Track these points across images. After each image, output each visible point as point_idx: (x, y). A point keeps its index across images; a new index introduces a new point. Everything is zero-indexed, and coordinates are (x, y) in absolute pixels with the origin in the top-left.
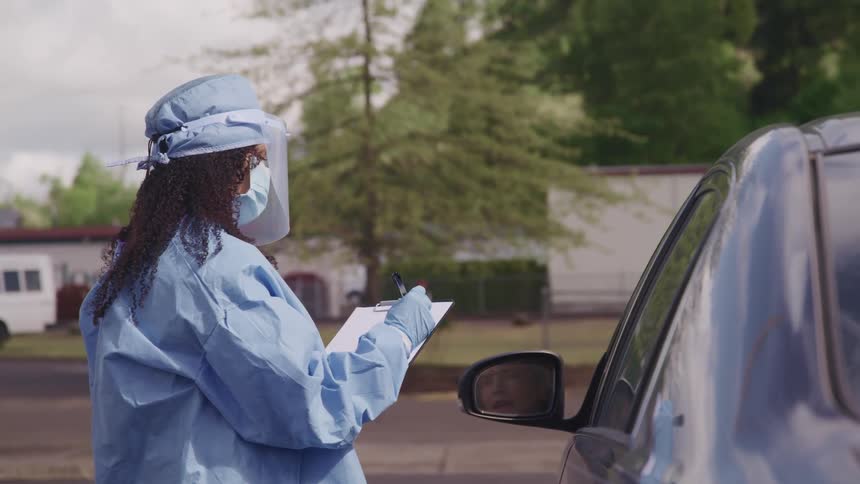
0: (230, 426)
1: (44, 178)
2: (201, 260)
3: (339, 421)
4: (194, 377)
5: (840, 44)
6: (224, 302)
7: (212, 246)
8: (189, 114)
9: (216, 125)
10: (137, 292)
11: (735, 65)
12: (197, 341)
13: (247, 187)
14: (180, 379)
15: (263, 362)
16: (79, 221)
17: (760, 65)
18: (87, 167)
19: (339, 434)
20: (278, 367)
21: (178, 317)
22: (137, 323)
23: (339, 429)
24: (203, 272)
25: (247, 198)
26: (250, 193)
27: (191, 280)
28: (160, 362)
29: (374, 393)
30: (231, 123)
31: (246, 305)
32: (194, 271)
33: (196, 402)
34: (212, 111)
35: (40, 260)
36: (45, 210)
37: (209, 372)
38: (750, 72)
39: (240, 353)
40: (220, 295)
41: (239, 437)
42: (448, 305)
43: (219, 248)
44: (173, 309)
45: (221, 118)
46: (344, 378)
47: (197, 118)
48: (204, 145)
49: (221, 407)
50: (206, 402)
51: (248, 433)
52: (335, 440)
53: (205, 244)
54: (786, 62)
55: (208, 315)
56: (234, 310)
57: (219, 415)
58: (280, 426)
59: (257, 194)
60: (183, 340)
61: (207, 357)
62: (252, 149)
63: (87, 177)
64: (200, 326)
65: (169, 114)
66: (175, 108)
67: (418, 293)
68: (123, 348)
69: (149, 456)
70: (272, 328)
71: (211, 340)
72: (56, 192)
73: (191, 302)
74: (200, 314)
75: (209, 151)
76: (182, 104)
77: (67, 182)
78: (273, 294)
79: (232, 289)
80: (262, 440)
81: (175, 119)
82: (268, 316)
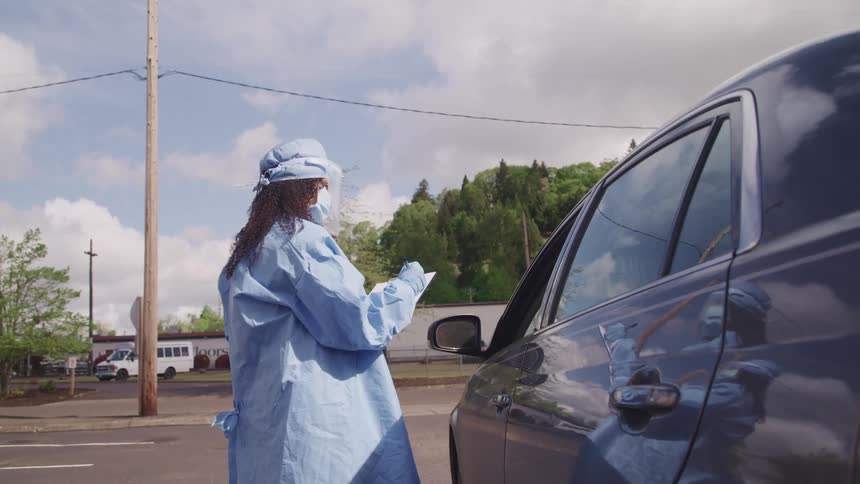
0: (314, 338)
1: (189, 315)
2: (291, 234)
3: (379, 331)
4: (290, 305)
5: (489, 261)
6: (308, 259)
7: (297, 227)
8: (283, 157)
9: (299, 163)
10: (252, 256)
11: (453, 269)
12: (291, 284)
13: (315, 202)
14: (281, 308)
15: (334, 293)
16: (202, 331)
17: (461, 269)
18: (205, 310)
19: (380, 339)
20: (343, 296)
21: (280, 269)
22: (252, 275)
23: (380, 336)
24: (294, 241)
25: (315, 208)
26: (317, 205)
27: (287, 246)
28: (269, 298)
29: (398, 317)
30: (307, 164)
31: (321, 259)
32: (288, 241)
33: (291, 320)
34: (296, 156)
35: (188, 344)
36: (190, 328)
37: (299, 303)
38: (458, 272)
39: (319, 289)
40: (304, 253)
41: (318, 343)
42: (433, 274)
43: (302, 228)
44: (276, 264)
45: (302, 160)
46: (381, 306)
47: (287, 160)
48: (291, 175)
49: (307, 326)
50: (297, 322)
51: (323, 341)
52: (377, 343)
53: (293, 226)
54: (470, 268)
55: (298, 266)
56: (313, 262)
57: (306, 331)
58: (343, 337)
59: (322, 206)
60: (282, 284)
61: (298, 294)
62: (320, 179)
63: (206, 314)
64: (292, 273)
65: (272, 157)
66: (275, 154)
67: (416, 266)
68: (246, 290)
69: (262, 360)
70: (338, 272)
71: (299, 283)
72: (194, 320)
73: (287, 260)
74: (293, 267)
75: (293, 178)
76: (279, 152)
77: (198, 316)
78: (335, 253)
79: (312, 250)
80: (332, 345)
81: (275, 160)
82: (335, 265)
